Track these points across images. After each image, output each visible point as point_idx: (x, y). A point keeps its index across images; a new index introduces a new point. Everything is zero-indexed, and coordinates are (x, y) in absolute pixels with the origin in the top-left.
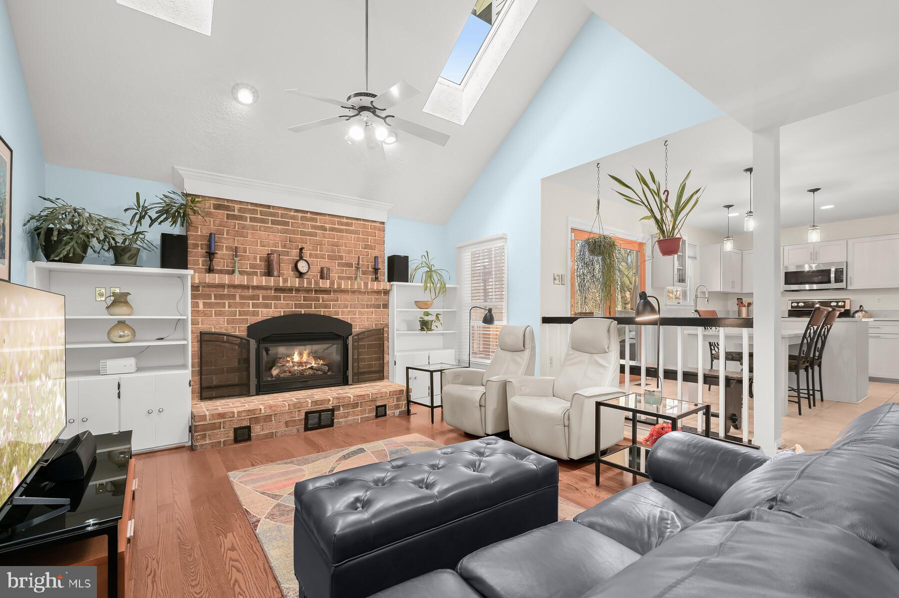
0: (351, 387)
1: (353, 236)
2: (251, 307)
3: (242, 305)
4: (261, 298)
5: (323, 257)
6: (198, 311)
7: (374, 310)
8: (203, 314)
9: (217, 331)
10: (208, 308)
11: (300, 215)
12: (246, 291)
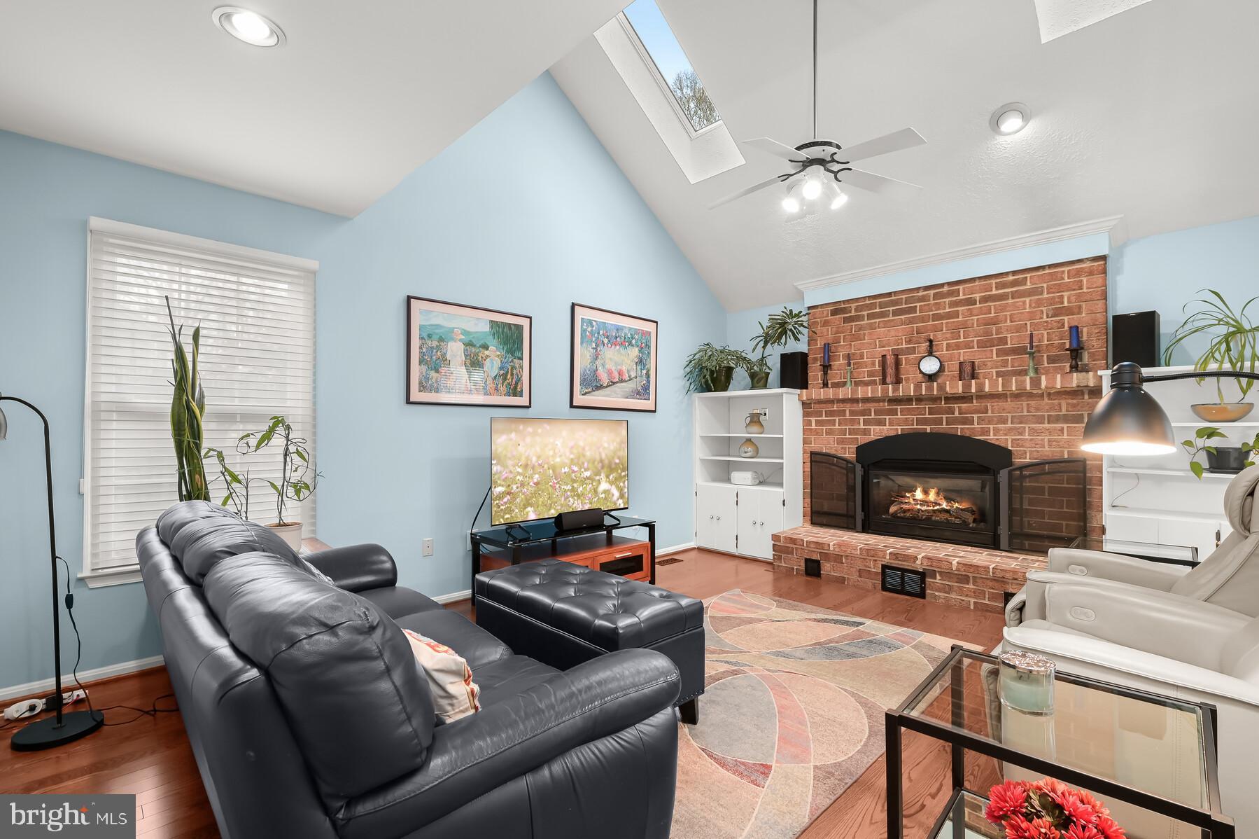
0: (1004, 554)
1: (1028, 300)
2: (862, 424)
3: (852, 422)
4: (873, 414)
5: (968, 345)
6: (811, 429)
7: (1065, 426)
8: (815, 433)
9: (828, 451)
10: (820, 426)
11: (932, 292)
12: (855, 405)
